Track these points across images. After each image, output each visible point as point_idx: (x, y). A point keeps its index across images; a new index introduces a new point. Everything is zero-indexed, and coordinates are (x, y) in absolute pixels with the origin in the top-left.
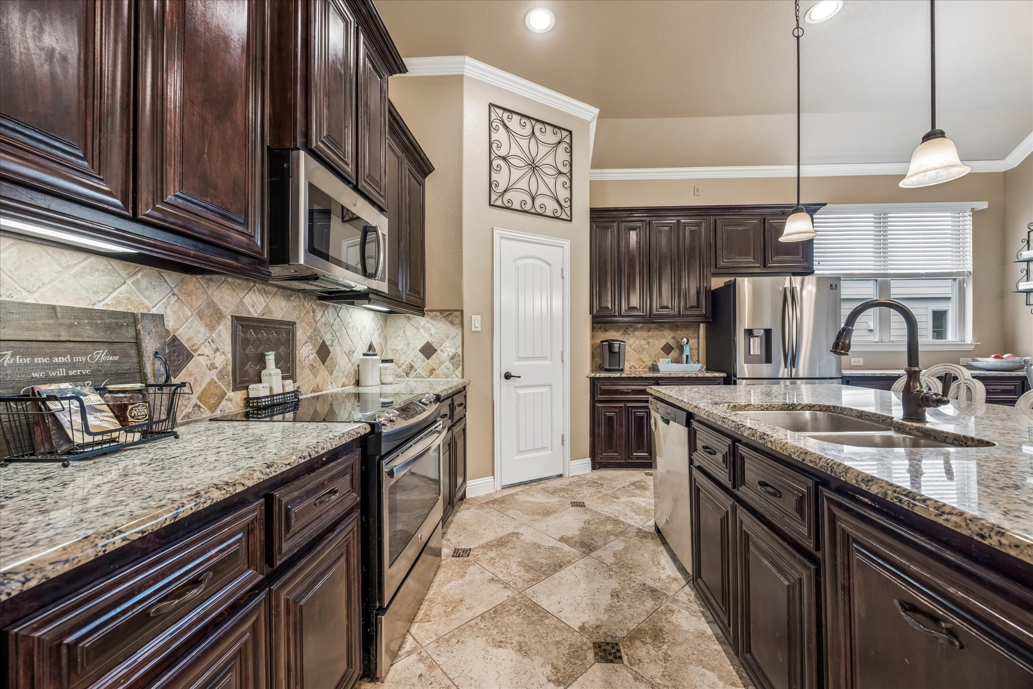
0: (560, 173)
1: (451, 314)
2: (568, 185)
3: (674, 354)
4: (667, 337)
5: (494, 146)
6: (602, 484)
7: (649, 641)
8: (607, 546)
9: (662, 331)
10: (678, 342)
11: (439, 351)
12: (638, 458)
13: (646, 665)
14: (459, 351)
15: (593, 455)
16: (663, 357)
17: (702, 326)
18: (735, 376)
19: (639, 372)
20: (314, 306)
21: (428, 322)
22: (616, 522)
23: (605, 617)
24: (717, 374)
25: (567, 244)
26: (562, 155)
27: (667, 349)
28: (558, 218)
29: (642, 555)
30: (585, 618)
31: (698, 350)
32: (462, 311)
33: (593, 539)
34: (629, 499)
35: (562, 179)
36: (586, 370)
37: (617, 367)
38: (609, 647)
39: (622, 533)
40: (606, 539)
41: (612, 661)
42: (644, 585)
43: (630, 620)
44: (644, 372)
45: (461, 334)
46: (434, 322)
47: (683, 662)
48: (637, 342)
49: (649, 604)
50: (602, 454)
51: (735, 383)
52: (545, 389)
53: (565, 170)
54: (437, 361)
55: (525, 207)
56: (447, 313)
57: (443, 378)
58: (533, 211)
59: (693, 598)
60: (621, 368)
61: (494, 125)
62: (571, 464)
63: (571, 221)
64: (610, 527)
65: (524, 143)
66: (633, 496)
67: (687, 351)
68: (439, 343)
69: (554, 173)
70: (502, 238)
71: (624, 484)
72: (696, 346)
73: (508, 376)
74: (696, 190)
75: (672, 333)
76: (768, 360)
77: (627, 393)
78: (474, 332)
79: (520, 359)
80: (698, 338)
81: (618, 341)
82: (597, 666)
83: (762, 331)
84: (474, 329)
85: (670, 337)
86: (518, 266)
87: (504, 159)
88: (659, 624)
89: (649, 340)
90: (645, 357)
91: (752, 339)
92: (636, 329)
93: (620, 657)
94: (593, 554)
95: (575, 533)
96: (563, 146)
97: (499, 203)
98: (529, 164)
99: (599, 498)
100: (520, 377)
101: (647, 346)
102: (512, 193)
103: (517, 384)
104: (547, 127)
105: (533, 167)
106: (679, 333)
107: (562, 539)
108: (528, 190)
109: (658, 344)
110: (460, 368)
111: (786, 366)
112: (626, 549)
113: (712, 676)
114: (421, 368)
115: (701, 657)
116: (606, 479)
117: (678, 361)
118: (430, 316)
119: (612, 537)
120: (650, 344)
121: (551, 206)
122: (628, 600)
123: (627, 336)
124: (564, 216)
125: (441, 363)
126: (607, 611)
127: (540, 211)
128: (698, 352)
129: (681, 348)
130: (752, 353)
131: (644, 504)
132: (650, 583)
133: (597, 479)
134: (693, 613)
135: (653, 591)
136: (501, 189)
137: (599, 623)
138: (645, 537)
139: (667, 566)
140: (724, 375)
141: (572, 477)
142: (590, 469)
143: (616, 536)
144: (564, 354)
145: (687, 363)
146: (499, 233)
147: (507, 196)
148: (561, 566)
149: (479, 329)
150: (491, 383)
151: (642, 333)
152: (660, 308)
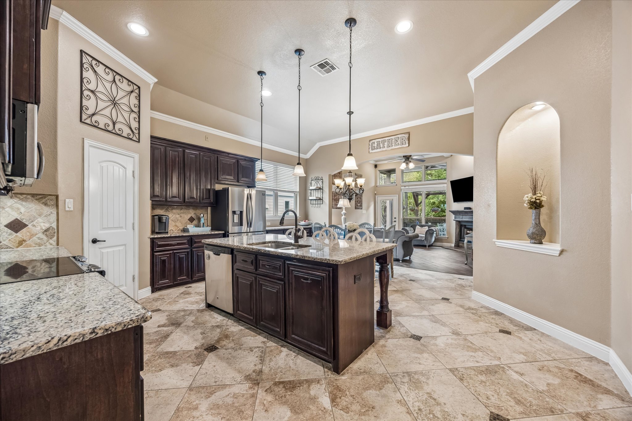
0: (133, 111)
1: (45, 197)
2: (137, 120)
3: (195, 222)
4: (191, 213)
5: (85, 81)
6: (163, 298)
7: (224, 339)
8: (187, 320)
9: (189, 210)
10: (197, 216)
11: (30, 226)
12: (180, 280)
13: (227, 345)
14: (54, 225)
15: (153, 284)
16: (189, 224)
17: (209, 208)
18: (228, 232)
19: (175, 233)
21: (16, 203)
22: (184, 311)
23: (204, 341)
24: (220, 232)
25: (137, 156)
26: (134, 101)
27: (191, 220)
28: (131, 139)
29: (205, 317)
30: (195, 345)
31: (208, 220)
32: (57, 197)
33: (177, 321)
34: (184, 300)
35: (133, 115)
36: (148, 234)
37: (164, 231)
38: (211, 347)
39: (190, 313)
40: (184, 319)
41: (214, 350)
42: (213, 326)
43: (214, 337)
44: (178, 233)
45: (55, 213)
46: (24, 203)
47: (239, 339)
48: (174, 216)
49: (218, 330)
50: (158, 282)
51: (228, 236)
52: (121, 248)
53: (136, 110)
54: (28, 234)
55: (108, 128)
56: (40, 196)
57: (35, 247)
58: (114, 131)
59: (233, 322)
60: (166, 231)
61: (85, 66)
62: (139, 292)
63: (139, 142)
64: (182, 313)
65: (108, 85)
66: (185, 298)
67: (202, 221)
68: (30, 219)
69: (128, 109)
70: (90, 146)
71: (176, 295)
72: (207, 218)
73: (94, 241)
74: (206, 138)
75: (194, 211)
76: (241, 224)
77: (174, 245)
78: (68, 211)
79: (104, 229)
80: (207, 214)
81: (166, 216)
82: (210, 354)
83: (239, 212)
84: (67, 209)
85: (193, 213)
86: (102, 166)
87: (92, 92)
88: (225, 334)
89: (181, 215)
90: (179, 224)
91: (235, 215)
92: (174, 209)
93: (217, 348)
94: (182, 325)
95: (165, 322)
96: (134, 95)
97: (88, 121)
98: (111, 101)
99: (167, 304)
100: (105, 241)
101: (180, 218)
102: (98, 116)
103: (101, 246)
104: (124, 79)
105: (114, 103)
106: (198, 212)
107: (159, 326)
108: (110, 117)
109: (186, 217)
110: (55, 238)
111: (248, 227)
112: (197, 318)
113: (249, 337)
114: (7, 241)
115: (244, 335)
116: (164, 295)
117: (198, 226)
118: (19, 198)
119: (187, 317)
120: (182, 217)
121: (126, 131)
122: (209, 333)
123: (168, 212)
124: (134, 138)
125: (32, 235)
126: (202, 339)
127: (118, 132)
128: (207, 221)
129: (199, 219)
130: (235, 222)
131: (193, 300)
132: (214, 324)
133: (158, 297)
134: (236, 326)
135: (218, 326)
136: (90, 112)
137: (202, 344)
138: (203, 311)
139: (218, 317)
140: (223, 232)
141: (140, 300)
142: (151, 292)
143: (188, 315)
144: (135, 224)
145: (203, 227)
146: (88, 143)
147: (95, 118)
148: (169, 336)
149: (72, 209)
150: (81, 247)
151: (177, 211)
152: (190, 198)
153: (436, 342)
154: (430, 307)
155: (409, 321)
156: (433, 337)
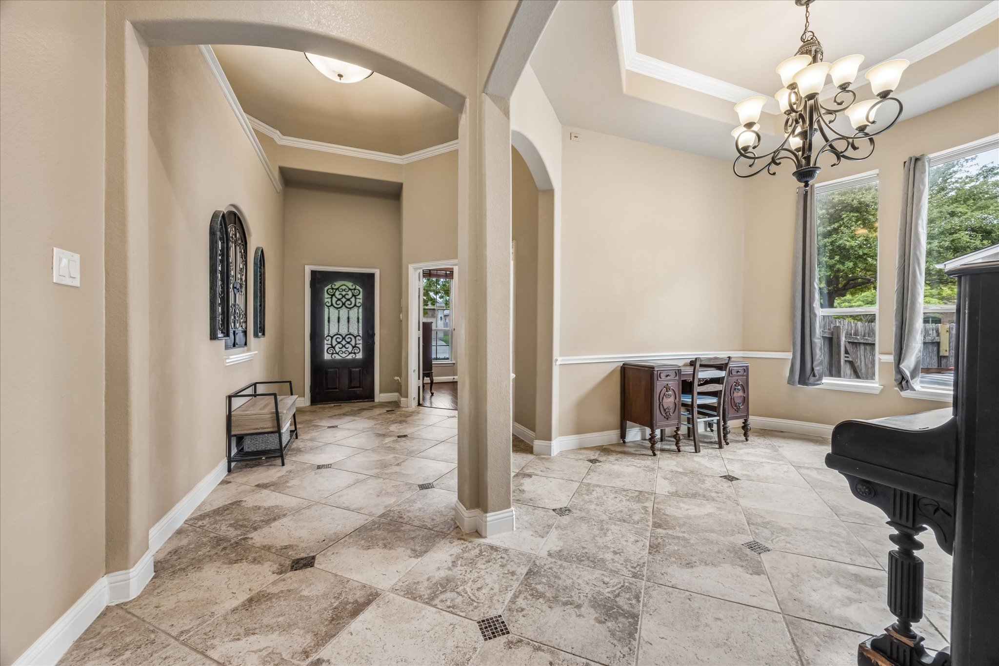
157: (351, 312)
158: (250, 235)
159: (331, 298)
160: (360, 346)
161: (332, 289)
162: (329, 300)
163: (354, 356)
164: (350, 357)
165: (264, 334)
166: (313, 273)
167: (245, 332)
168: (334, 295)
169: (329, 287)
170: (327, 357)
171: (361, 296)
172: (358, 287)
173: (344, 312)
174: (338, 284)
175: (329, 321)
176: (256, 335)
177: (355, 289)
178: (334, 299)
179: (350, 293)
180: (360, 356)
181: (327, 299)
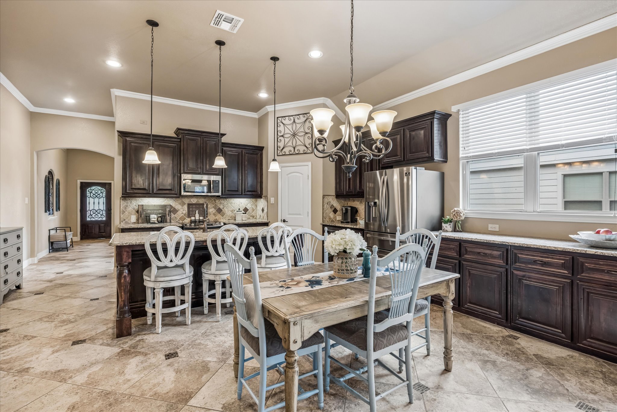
0: (306, 133)
2: (310, 137)
5: (279, 133)
20: (215, 199)
25: (310, 164)
26: (307, 125)
32: (267, 196)
35: (307, 136)
36: (320, 221)
55: (291, 153)
58: (294, 153)
61: (278, 125)
63: (312, 153)
65: (290, 127)
69: (303, 134)
70: (282, 167)
73: (284, 221)
84: (271, 203)
86: (289, 177)
87: (282, 136)
91: (373, 208)
96: (308, 121)
97: (280, 154)
100: (287, 221)
104: (300, 116)
105: (294, 135)
108: (292, 145)
121: (302, 149)
124: (308, 152)
127: (297, 152)
130: (373, 216)
136: (281, 148)
147: (283, 150)
149: (273, 203)
153: (53, 349)
154: (75, 399)
155: (99, 354)
156: (57, 351)
157: (100, 200)
158: (54, 175)
159: (90, 194)
160: (105, 215)
161: (91, 190)
162: (89, 195)
163: (102, 219)
164: (100, 219)
165: (59, 210)
166: (81, 183)
167: (53, 210)
168: (92, 192)
169: (89, 189)
170: (88, 219)
171: (105, 193)
172: (103, 189)
173: (96, 200)
174: (93, 188)
175: (89, 204)
176: (57, 211)
177: (102, 190)
178: (92, 194)
179: (100, 191)
180: (104, 219)
181: (88, 194)
